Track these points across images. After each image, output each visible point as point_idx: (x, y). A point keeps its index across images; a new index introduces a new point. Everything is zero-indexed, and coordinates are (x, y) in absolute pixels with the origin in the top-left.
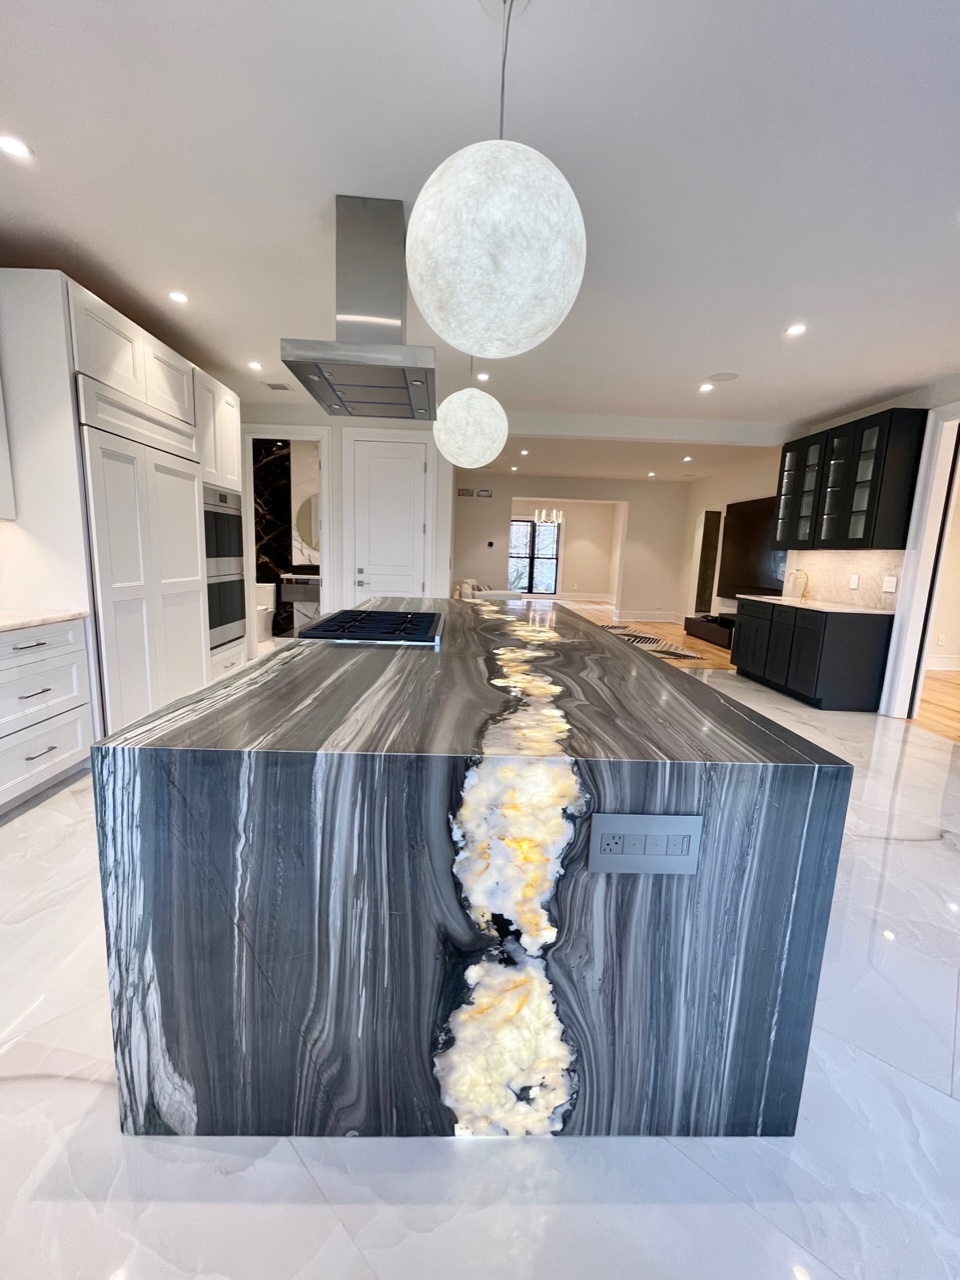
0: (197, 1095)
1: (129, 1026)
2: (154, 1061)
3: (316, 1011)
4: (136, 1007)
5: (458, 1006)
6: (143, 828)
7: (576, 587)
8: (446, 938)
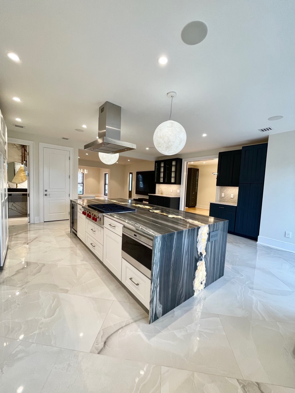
0: (162, 307)
1: (154, 297)
2: (157, 303)
3: (180, 280)
4: (155, 292)
5: (196, 270)
6: (160, 252)
7: (89, 192)
8: (195, 258)
